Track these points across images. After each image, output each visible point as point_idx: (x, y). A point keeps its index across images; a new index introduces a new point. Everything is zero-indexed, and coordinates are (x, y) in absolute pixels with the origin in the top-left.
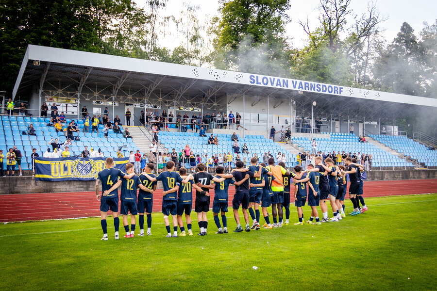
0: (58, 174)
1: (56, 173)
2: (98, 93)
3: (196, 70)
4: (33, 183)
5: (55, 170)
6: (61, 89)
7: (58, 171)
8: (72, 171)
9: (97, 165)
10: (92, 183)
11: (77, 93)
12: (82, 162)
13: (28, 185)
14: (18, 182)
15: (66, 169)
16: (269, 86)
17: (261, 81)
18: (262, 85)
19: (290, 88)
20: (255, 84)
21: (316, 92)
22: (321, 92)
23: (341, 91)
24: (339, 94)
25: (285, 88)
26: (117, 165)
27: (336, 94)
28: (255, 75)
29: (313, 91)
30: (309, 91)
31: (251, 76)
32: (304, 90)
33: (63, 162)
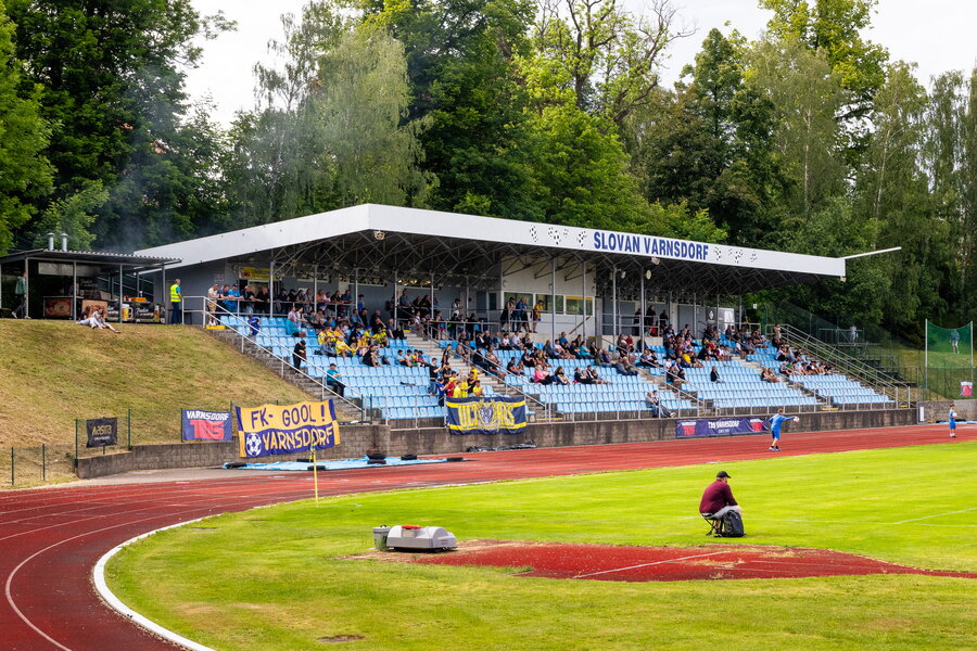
0: (465, 422)
1: (463, 421)
5: (463, 417)
7: (465, 418)
8: (478, 419)
9: (498, 408)
10: (494, 438)
12: (485, 405)
15: (472, 415)
16: (617, 251)
17: (606, 243)
18: (609, 250)
19: (643, 252)
20: (601, 250)
21: (674, 257)
22: (680, 258)
23: (705, 253)
24: (703, 261)
25: (636, 253)
26: (515, 409)
27: (699, 260)
28: (600, 232)
29: (670, 257)
30: (666, 257)
31: (597, 234)
32: (659, 256)
33: (468, 405)
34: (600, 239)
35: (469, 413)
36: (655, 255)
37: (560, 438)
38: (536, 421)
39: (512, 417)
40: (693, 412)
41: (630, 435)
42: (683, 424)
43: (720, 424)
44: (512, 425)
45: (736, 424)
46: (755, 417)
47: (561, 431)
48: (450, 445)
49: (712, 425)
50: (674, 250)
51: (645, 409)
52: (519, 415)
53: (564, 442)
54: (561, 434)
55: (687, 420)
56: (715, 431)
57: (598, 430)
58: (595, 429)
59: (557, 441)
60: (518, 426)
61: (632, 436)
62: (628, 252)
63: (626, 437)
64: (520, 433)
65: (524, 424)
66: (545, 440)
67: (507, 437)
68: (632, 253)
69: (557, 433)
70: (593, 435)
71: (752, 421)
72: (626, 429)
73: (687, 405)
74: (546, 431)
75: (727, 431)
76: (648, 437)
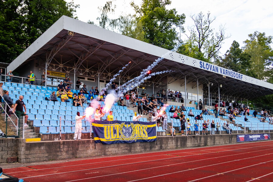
0: (109, 136)
1: (107, 135)
2: (88, 70)
3: (172, 54)
4: (91, 146)
5: (107, 133)
6: (62, 64)
7: (109, 134)
8: (120, 134)
9: (136, 128)
10: (133, 145)
11: (73, 68)
12: (126, 126)
13: (87, 148)
14: (80, 146)
15: (115, 132)
16: (209, 70)
17: (205, 66)
18: (206, 69)
19: (219, 73)
20: (202, 68)
21: (231, 77)
22: (233, 77)
23: (242, 78)
24: (241, 80)
25: (217, 73)
26: (148, 128)
27: (239, 79)
28: (203, 62)
29: (229, 76)
30: (228, 76)
31: (201, 62)
32: (225, 75)
33: (112, 126)
34: (202, 64)
35: (112, 130)
36: (224, 74)
37: (179, 144)
38: (166, 135)
39: (146, 133)
40: (242, 132)
41: (216, 142)
42: (240, 136)
43: (254, 136)
44: (146, 137)
45: (259, 136)
46: (265, 134)
47: (179, 140)
48: (94, 151)
49: (251, 137)
50: (231, 74)
51: (222, 130)
52: (151, 132)
53: (181, 145)
54: (179, 142)
55: (241, 135)
56: (252, 139)
57: (200, 140)
58: (199, 139)
59: (177, 146)
60: (150, 138)
61: (217, 142)
62: (214, 72)
63: (214, 142)
64: (153, 142)
65: (155, 137)
66: (169, 145)
67: (142, 144)
68: (215, 72)
69: (177, 141)
70: (197, 142)
71: (264, 135)
72: (214, 139)
73: (240, 129)
74: (170, 140)
75: (256, 139)
76: (224, 142)
